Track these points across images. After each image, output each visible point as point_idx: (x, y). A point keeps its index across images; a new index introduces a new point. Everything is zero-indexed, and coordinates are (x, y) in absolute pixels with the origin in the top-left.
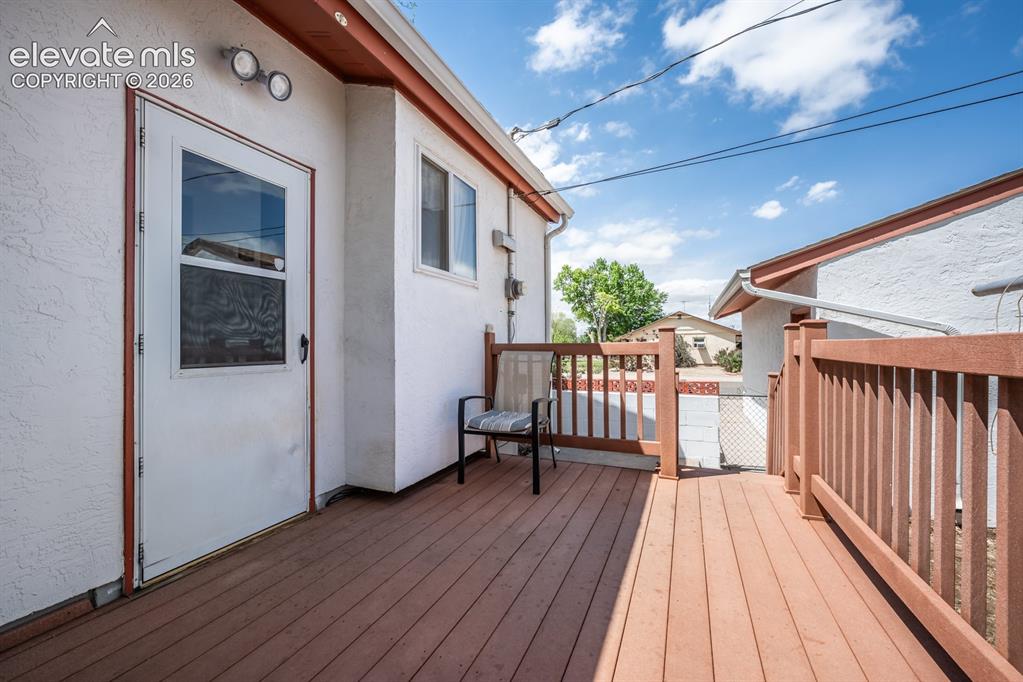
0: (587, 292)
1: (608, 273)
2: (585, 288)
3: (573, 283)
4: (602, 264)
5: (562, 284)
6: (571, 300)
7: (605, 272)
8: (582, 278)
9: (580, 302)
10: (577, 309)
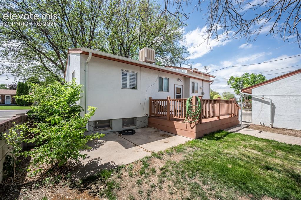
0: (241, 85)
1: (249, 78)
2: (239, 83)
3: (235, 82)
4: (247, 75)
5: (230, 82)
6: (234, 87)
7: (248, 77)
8: (238, 80)
9: (237, 88)
10: (236, 90)
